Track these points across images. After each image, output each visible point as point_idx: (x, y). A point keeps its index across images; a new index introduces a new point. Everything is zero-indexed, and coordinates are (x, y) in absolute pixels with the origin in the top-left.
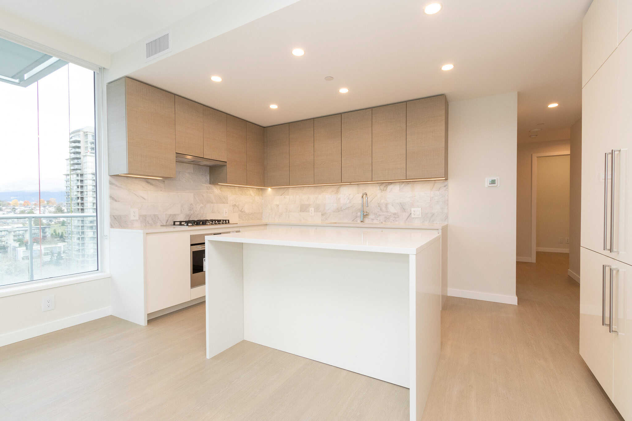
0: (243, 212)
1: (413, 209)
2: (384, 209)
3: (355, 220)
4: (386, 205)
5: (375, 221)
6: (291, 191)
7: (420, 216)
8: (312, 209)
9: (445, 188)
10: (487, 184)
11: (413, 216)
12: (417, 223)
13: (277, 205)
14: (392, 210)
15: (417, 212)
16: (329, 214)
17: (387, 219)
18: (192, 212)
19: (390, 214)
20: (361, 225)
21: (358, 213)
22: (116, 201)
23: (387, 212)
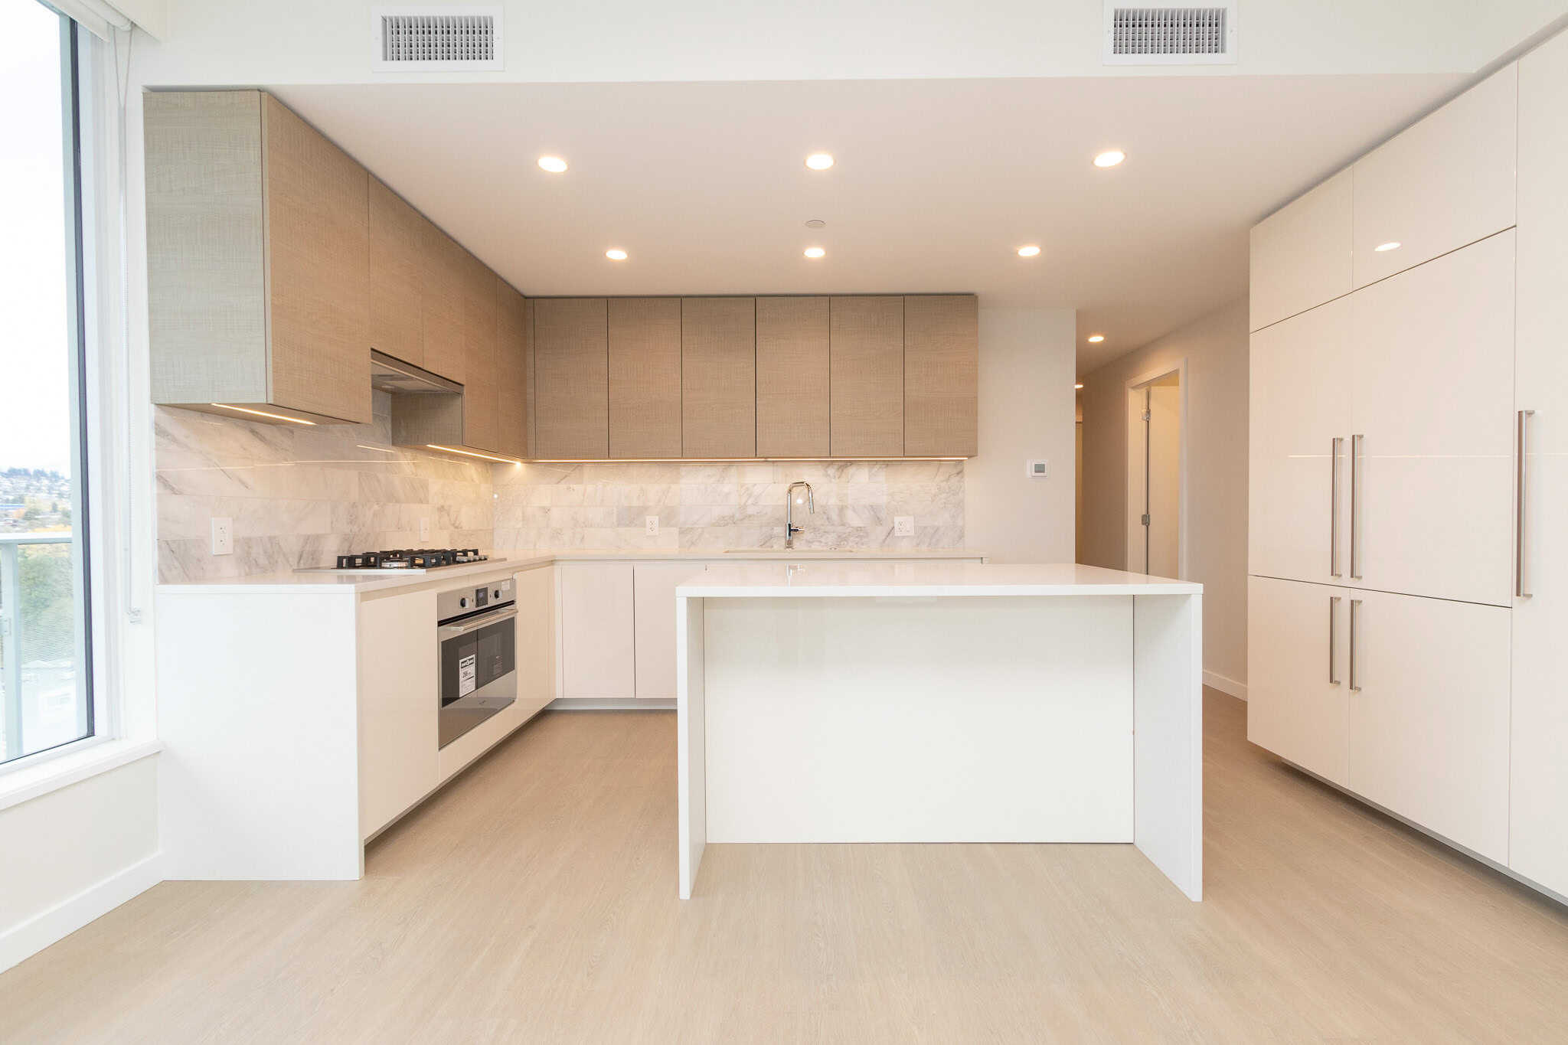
0: (456, 527)
1: (897, 520)
2: (834, 516)
3: (768, 544)
4: (842, 510)
5: (816, 546)
6: (588, 472)
7: (912, 533)
8: (652, 519)
9: (958, 478)
10: (1030, 471)
11: (897, 533)
12: (905, 548)
13: (544, 508)
14: (854, 520)
15: (904, 525)
16: (700, 530)
17: (842, 539)
18: (355, 529)
19: (848, 531)
20: (788, 553)
21: (775, 528)
22: (174, 491)
23: (843, 525)
